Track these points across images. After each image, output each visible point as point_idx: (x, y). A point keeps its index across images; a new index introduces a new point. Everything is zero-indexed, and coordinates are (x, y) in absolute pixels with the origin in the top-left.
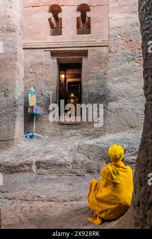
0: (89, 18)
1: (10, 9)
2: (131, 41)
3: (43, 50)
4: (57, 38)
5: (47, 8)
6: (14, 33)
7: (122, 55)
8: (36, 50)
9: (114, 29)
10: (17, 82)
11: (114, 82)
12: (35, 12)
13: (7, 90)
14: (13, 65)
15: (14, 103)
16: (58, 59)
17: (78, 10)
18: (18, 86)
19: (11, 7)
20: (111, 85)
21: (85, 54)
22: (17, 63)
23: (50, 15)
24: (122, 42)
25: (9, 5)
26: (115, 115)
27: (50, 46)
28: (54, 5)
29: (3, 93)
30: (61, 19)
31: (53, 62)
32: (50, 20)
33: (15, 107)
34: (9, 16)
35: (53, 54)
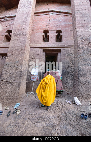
0: (61, 36)
1: (25, 26)
2: (90, 43)
3: (39, 48)
4: (46, 43)
5: (43, 31)
6: (25, 37)
7: (86, 50)
8: (36, 48)
9: (80, 36)
10: (24, 62)
11: (83, 65)
12: (36, 32)
13: (18, 66)
14: (23, 53)
15: (21, 74)
16: (46, 53)
17: (56, 32)
18: (24, 64)
19: (25, 25)
20: (81, 66)
21: (60, 51)
22: (25, 52)
23: (44, 34)
24: (85, 43)
25: (25, 24)
26: (85, 86)
27: (43, 47)
28: (45, 30)
29: (15, 68)
30: (49, 35)
31: (44, 54)
32: (43, 36)
33: (21, 76)
34: (24, 29)
35: (44, 50)
